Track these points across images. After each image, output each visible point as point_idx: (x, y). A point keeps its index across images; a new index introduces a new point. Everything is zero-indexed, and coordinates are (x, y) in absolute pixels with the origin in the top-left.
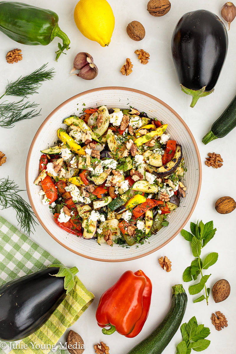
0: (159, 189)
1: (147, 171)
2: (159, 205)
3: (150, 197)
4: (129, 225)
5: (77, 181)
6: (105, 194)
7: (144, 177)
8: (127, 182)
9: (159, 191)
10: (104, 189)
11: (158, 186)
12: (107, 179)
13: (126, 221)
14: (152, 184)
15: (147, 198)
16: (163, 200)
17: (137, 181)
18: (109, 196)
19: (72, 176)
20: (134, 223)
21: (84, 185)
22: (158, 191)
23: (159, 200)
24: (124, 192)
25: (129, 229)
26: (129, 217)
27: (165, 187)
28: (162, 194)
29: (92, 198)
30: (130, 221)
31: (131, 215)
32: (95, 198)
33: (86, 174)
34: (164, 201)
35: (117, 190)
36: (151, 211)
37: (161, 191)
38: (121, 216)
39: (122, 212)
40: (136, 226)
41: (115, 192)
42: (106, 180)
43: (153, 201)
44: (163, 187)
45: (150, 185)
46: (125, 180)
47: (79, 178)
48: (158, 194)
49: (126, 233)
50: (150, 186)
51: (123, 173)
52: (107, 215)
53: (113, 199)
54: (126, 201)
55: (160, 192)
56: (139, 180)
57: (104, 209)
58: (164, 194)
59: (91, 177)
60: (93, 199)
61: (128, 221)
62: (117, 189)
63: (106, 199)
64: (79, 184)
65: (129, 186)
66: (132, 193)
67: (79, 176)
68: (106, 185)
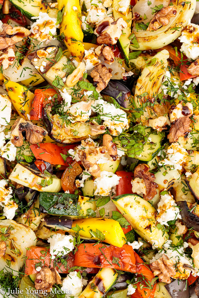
0: (167, 246)
1: (172, 191)
2: (140, 276)
3: (137, 245)
4: (52, 266)
5: (22, 97)
6: (54, 168)
7: (157, 196)
8: (116, 180)
9: (163, 249)
10: (59, 157)
11: (170, 239)
12: (83, 142)
13: (51, 252)
14: (162, 224)
15: (129, 243)
16: (156, 273)
17: (136, 194)
18: (60, 177)
19: (19, 80)
20: (62, 269)
21: (29, 116)
22: (160, 247)
23: (149, 266)
24: (96, 194)
25: (43, 273)
26: (64, 251)
27: (181, 250)
28: (165, 258)
29: (23, 154)
30: (59, 260)
31: (71, 250)
32: (29, 160)
33: (50, 98)
34: (157, 276)
35: (83, 179)
36: (116, 276)
37: (165, 252)
38: (49, 236)
39: (57, 230)
40: (62, 280)
41: (77, 181)
42: (79, 143)
43: (136, 258)
44: (177, 246)
45: (155, 222)
46: (115, 173)
47: (29, 94)
48: (156, 251)
49: (32, 276)
50: (153, 225)
51: (123, 158)
52: (24, 211)
53: (62, 191)
54: (85, 215)
55: (163, 252)
56: (143, 197)
57: (29, 196)
58: (169, 262)
59: (53, 113)
60: (22, 158)
61: (56, 256)
62: (85, 177)
63: (48, 179)
64: (19, 107)
65: (114, 191)
66: (107, 208)
67: (32, 91)
68: (71, 151)
